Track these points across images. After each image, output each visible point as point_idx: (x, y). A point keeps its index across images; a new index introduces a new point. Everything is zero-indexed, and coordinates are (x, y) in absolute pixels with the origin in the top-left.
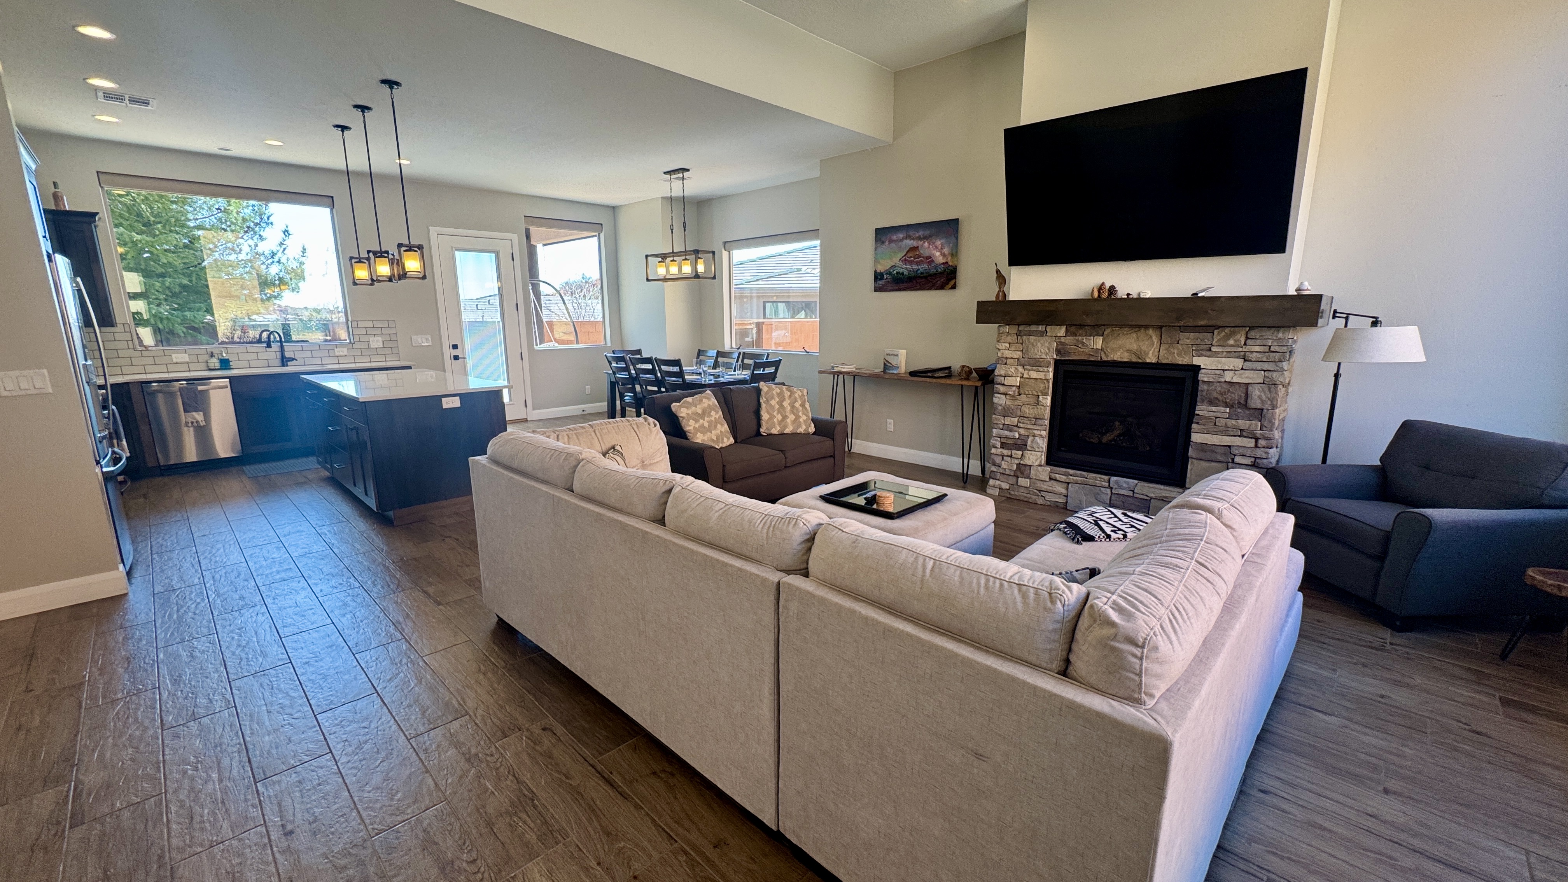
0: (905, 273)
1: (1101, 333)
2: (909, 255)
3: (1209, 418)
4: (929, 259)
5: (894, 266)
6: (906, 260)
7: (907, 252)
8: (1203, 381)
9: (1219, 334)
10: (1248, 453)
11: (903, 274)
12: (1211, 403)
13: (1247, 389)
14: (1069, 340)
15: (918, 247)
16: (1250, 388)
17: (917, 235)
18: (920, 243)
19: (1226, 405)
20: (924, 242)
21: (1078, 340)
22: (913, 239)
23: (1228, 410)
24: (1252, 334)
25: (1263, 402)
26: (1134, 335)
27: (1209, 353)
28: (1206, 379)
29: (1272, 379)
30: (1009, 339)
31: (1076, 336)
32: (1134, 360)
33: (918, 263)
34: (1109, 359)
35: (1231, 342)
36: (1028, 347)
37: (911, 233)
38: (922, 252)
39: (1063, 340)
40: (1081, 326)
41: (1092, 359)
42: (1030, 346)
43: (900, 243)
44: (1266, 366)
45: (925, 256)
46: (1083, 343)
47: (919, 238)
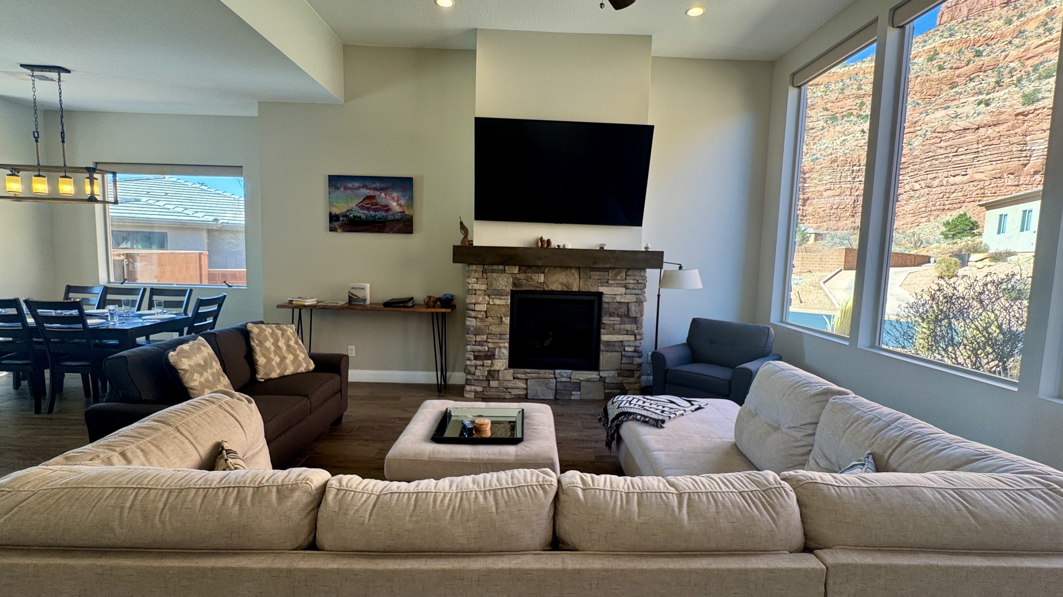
0: (362, 217)
1: (542, 271)
2: (366, 202)
3: (610, 325)
4: (387, 208)
5: (351, 210)
6: (362, 206)
7: (364, 200)
8: (606, 302)
9: (612, 272)
10: (631, 344)
11: (360, 217)
12: (611, 315)
13: (628, 306)
14: (522, 276)
15: (374, 196)
16: (630, 305)
17: (374, 186)
18: (377, 193)
19: (618, 316)
20: (381, 193)
21: (528, 276)
22: (370, 189)
23: (619, 319)
24: (630, 273)
25: (637, 313)
26: (564, 273)
27: (607, 284)
28: (607, 301)
29: (640, 299)
30: (476, 275)
31: (526, 273)
32: (565, 289)
33: (375, 210)
34: (549, 289)
35: (619, 278)
36: (491, 282)
37: (367, 184)
38: (379, 200)
39: (518, 276)
40: (530, 267)
41: (538, 289)
42: (494, 281)
43: (357, 191)
44: (637, 292)
45: (382, 204)
46: (532, 279)
47: (376, 189)
